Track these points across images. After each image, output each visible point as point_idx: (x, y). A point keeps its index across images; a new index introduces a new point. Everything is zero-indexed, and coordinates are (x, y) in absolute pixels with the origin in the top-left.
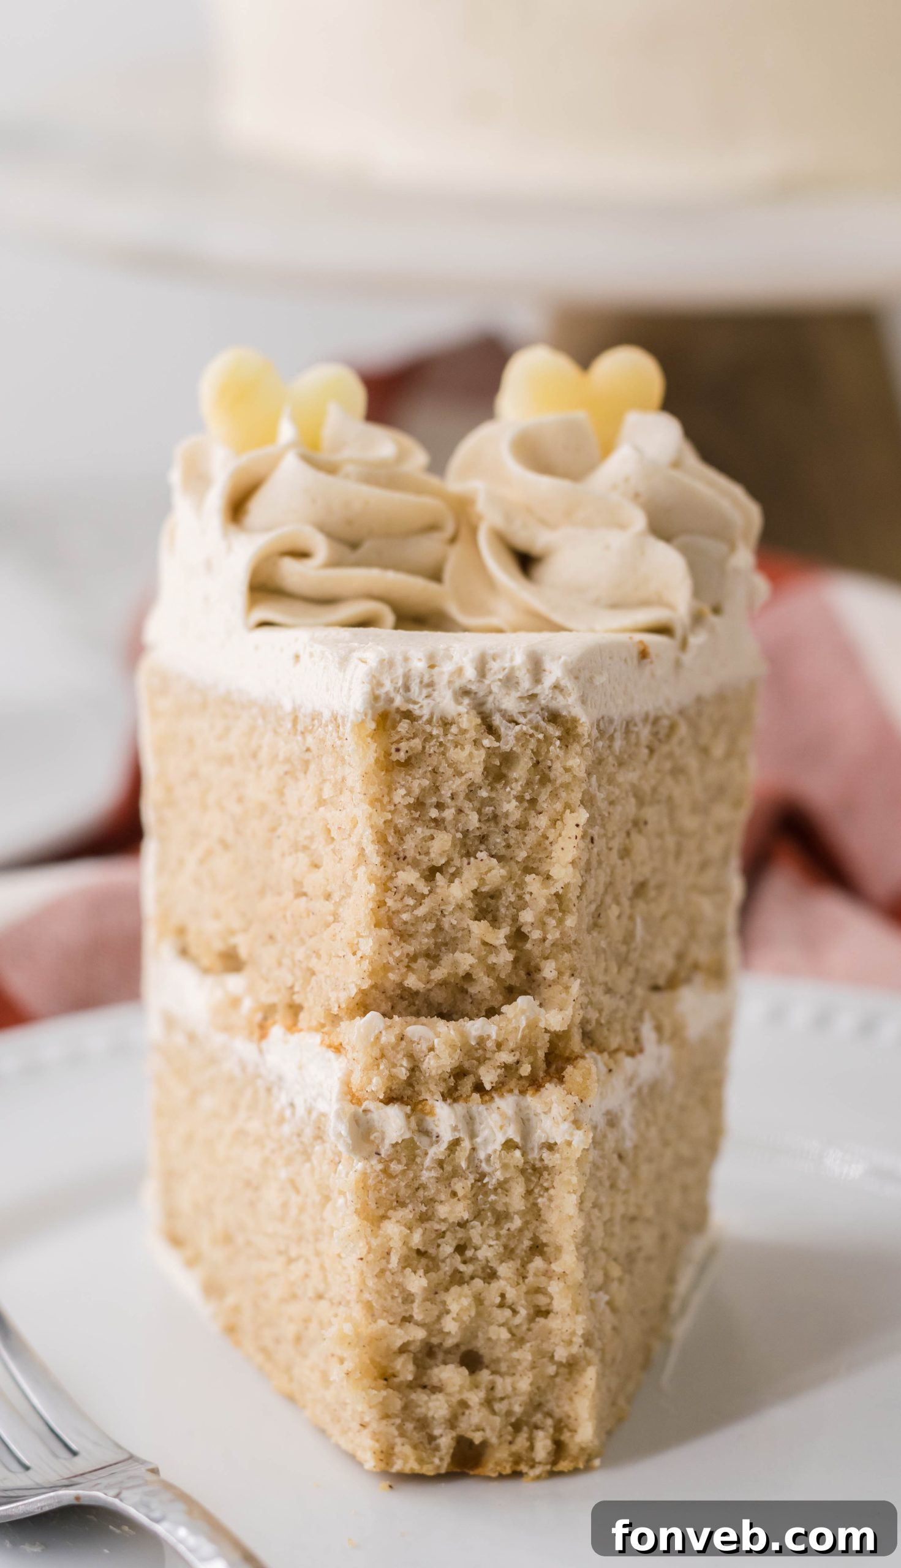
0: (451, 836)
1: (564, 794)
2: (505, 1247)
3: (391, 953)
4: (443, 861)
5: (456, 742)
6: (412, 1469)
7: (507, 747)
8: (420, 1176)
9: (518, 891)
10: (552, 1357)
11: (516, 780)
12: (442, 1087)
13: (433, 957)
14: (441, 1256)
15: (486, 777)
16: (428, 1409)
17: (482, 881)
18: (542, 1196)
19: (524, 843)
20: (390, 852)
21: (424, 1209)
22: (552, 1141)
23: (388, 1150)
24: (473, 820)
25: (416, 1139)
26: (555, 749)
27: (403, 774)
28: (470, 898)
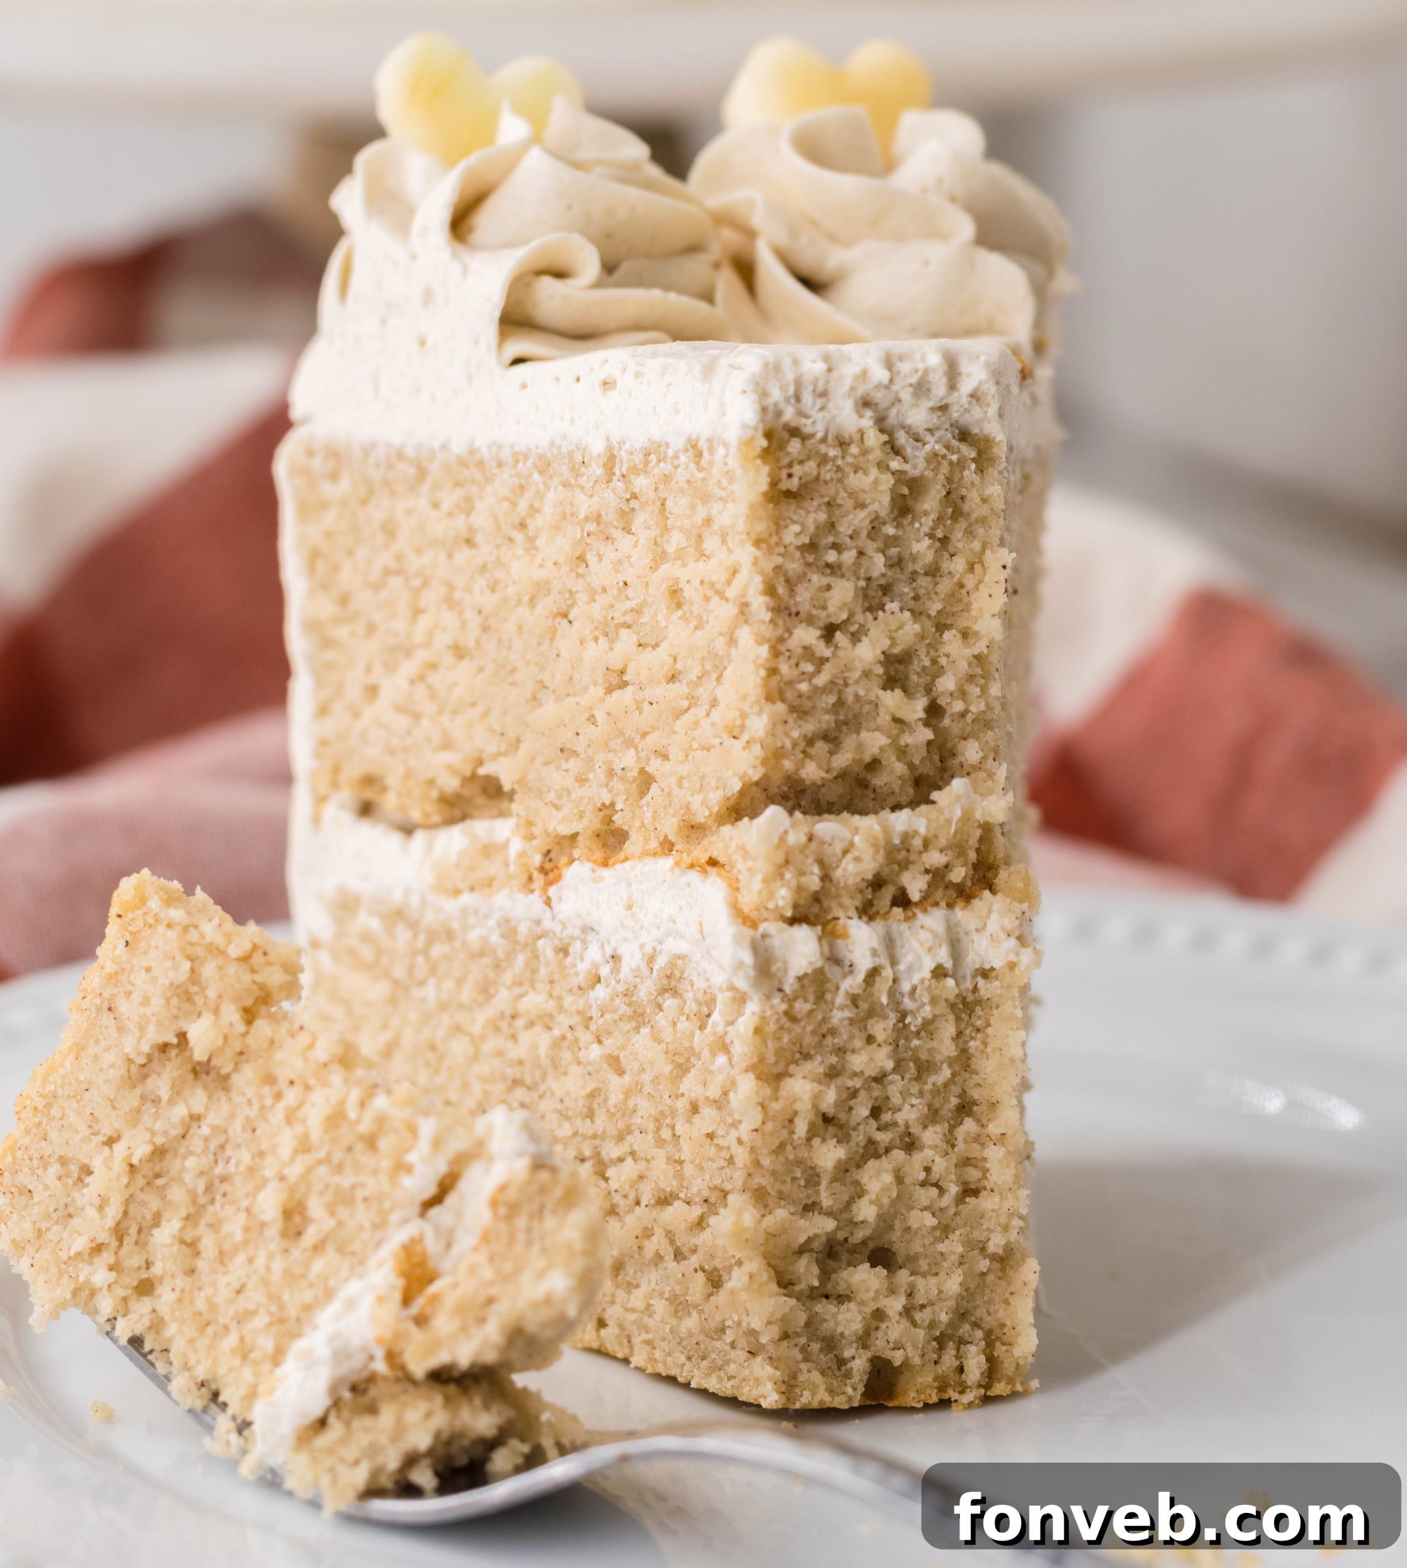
0: (853, 585)
1: (981, 531)
2: (929, 1106)
3: (786, 734)
4: (844, 616)
5: (855, 466)
6: (822, 1402)
7: (916, 472)
8: (831, 1017)
9: (932, 652)
10: (983, 1249)
11: (926, 513)
12: (858, 903)
13: (832, 738)
14: (853, 1123)
15: (892, 512)
16: (837, 1324)
17: (894, 643)
18: (972, 1038)
19: (936, 593)
20: (779, 607)
21: (834, 1059)
22: (987, 967)
23: (792, 985)
24: (878, 564)
25: (827, 969)
26: (970, 472)
27: (793, 507)
28: (880, 662)
